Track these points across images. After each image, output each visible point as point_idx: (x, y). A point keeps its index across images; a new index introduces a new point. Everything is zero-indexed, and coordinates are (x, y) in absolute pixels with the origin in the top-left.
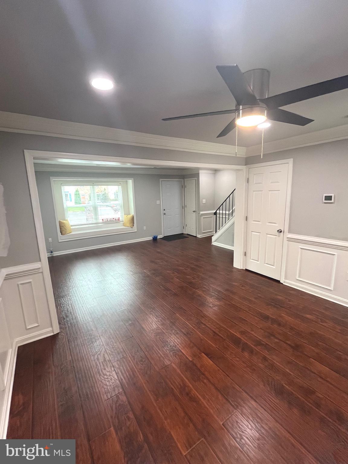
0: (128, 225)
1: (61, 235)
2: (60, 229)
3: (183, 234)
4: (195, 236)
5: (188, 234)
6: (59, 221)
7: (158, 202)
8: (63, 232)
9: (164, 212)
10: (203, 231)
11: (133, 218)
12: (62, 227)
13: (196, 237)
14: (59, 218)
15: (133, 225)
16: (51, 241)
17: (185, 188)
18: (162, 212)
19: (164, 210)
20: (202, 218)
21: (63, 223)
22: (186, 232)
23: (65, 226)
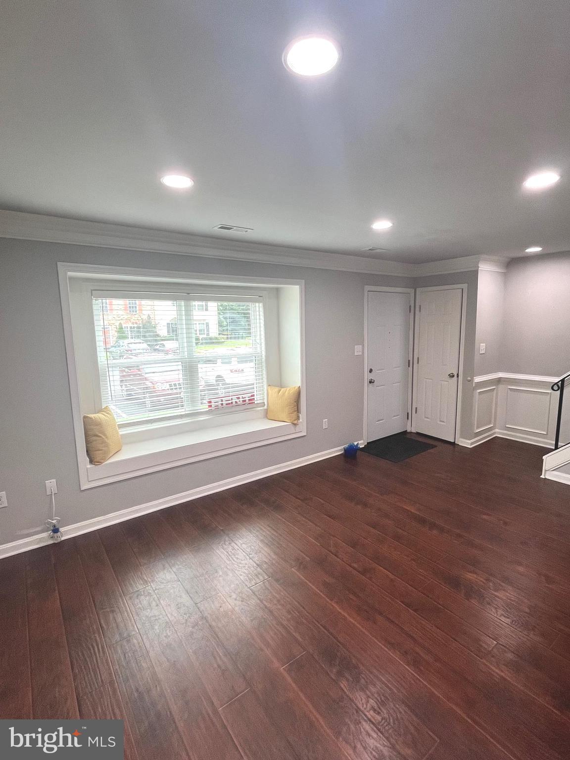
0: (284, 416)
1: (89, 466)
2: (87, 442)
3: (405, 432)
4: (452, 441)
5: (418, 434)
6: (85, 417)
7: (358, 349)
8: (98, 455)
9: (372, 376)
10: (478, 428)
11: (299, 394)
12: (94, 438)
13: (453, 444)
14: (82, 409)
15: (298, 418)
16: (55, 490)
17: (417, 312)
18: (366, 377)
19: (371, 371)
20: (477, 394)
21: (98, 424)
22: (413, 428)
23: (105, 435)
